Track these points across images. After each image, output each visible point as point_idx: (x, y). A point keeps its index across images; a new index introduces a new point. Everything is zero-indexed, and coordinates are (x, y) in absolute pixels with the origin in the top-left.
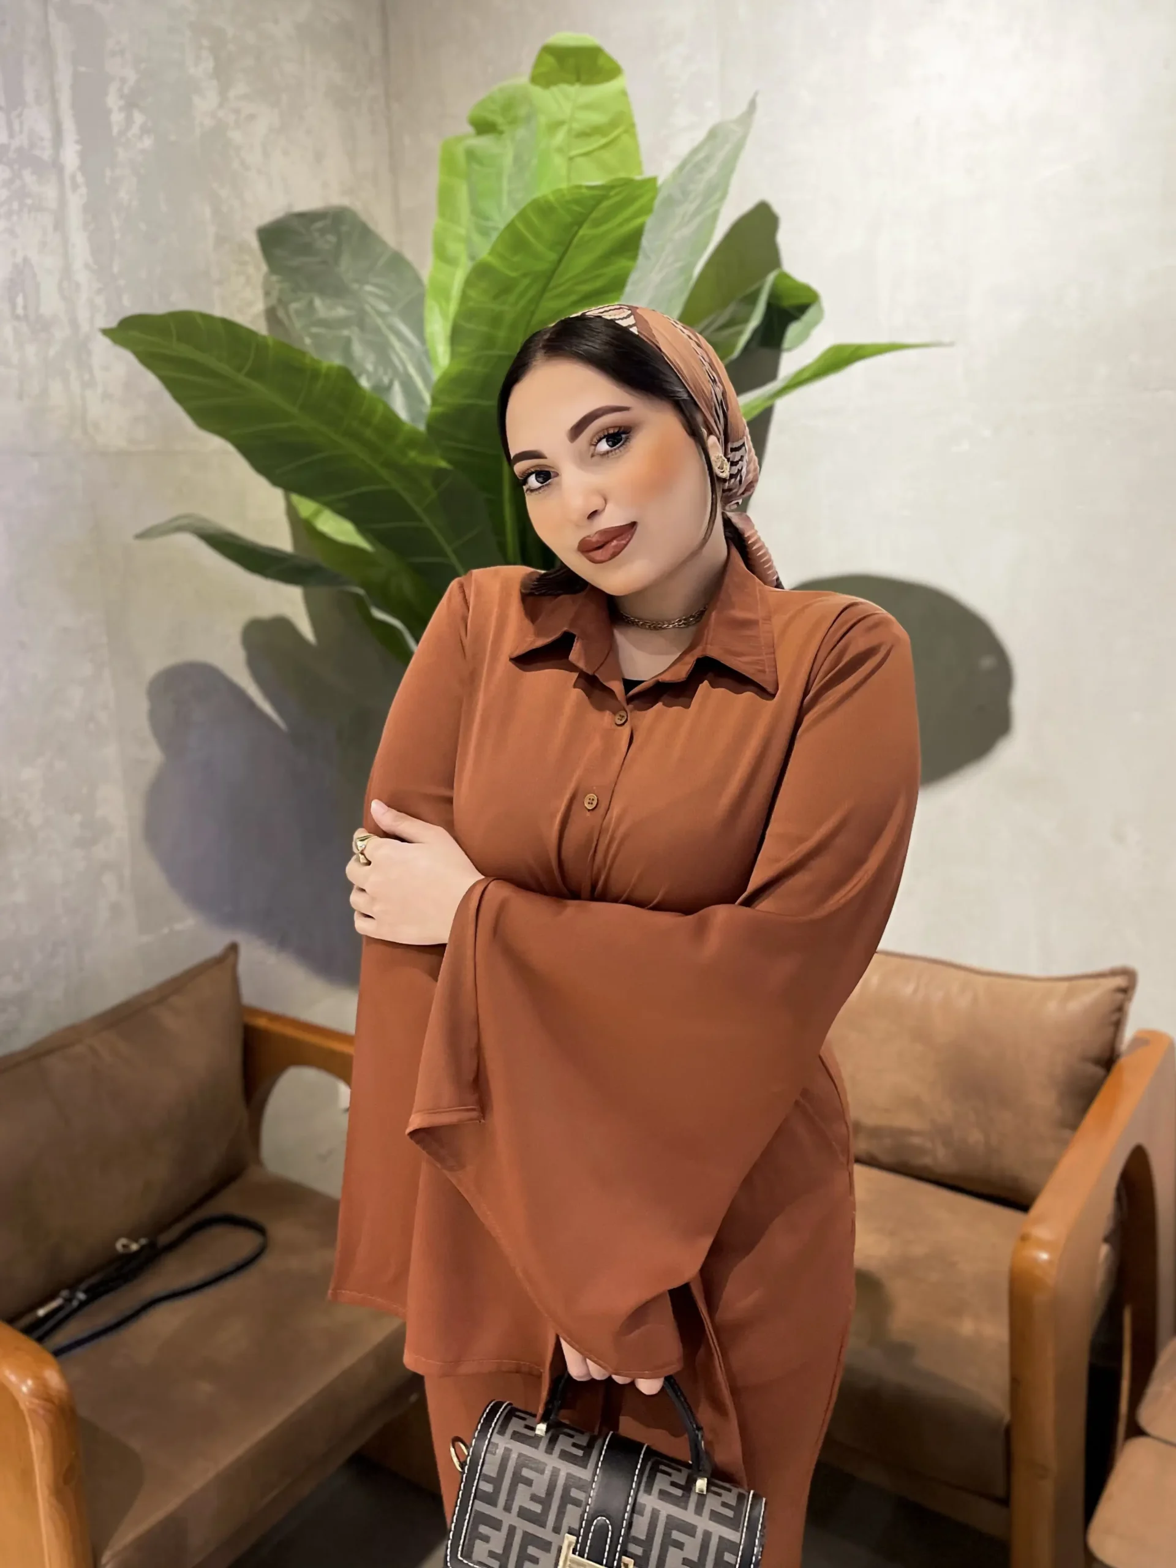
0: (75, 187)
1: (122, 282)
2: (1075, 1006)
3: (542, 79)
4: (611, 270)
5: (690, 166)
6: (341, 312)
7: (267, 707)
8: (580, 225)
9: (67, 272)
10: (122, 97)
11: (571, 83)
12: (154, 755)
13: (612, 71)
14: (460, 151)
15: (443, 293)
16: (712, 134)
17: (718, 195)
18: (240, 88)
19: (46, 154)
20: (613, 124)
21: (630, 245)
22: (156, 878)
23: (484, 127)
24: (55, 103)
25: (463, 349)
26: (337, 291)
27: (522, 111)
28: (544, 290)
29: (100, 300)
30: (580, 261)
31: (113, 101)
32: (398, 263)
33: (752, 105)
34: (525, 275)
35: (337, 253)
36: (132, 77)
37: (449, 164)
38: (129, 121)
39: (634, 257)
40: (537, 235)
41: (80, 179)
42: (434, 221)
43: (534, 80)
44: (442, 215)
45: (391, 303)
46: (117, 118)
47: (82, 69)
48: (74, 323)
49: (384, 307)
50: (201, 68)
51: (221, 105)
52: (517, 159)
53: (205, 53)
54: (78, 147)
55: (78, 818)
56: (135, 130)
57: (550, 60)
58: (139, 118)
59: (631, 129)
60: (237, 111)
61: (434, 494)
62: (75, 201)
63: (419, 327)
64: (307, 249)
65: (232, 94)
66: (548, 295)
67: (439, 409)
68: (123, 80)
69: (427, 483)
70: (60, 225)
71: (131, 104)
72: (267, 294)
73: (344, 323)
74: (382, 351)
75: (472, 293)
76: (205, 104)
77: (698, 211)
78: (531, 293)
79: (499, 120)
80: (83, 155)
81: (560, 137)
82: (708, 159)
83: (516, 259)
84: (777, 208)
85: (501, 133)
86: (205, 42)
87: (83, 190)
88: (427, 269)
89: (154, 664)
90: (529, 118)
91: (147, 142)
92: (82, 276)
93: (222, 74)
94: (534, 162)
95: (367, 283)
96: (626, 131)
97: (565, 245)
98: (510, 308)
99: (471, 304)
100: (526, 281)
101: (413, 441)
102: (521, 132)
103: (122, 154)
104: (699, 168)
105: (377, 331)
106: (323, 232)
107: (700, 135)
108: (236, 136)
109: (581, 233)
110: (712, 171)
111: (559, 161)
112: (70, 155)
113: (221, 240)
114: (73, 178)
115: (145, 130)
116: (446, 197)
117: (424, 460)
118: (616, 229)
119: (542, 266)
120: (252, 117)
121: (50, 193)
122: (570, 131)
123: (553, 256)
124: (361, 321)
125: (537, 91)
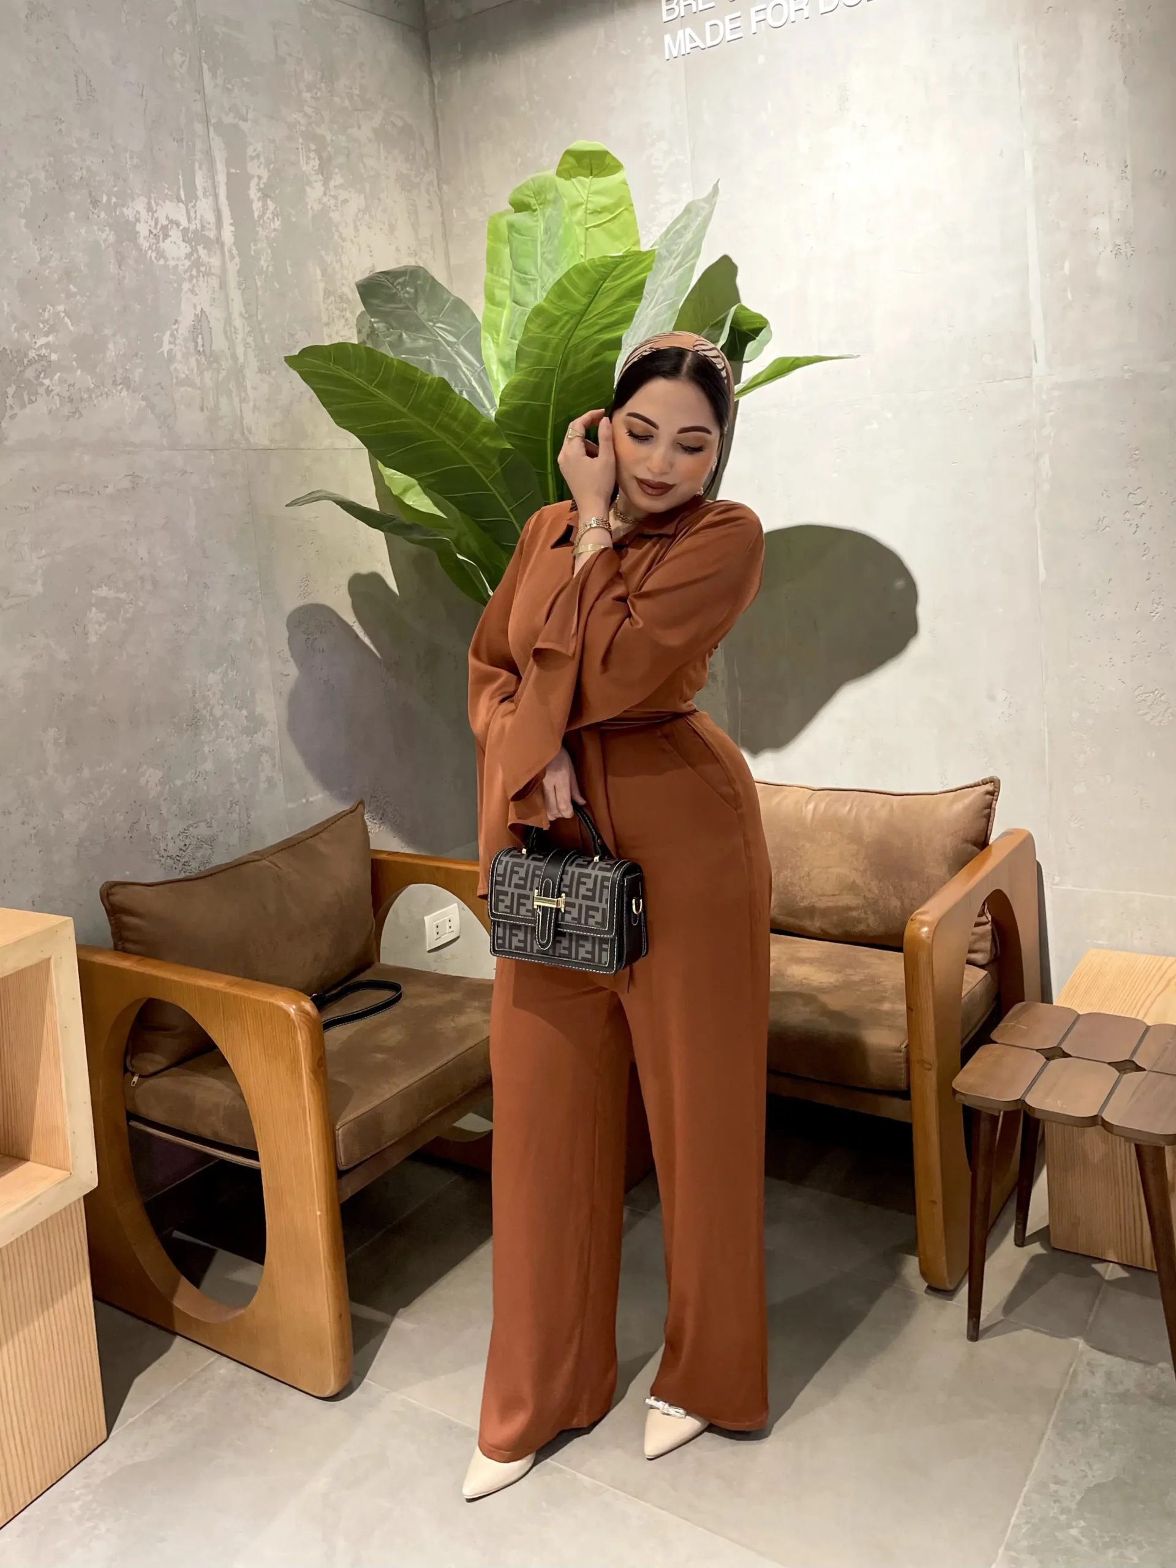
0: (232, 257)
1: (264, 326)
2: (958, 807)
3: (565, 173)
4: (622, 309)
5: (674, 232)
6: (422, 342)
7: (366, 640)
8: (605, 281)
9: (228, 321)
10: (259, 190)
11: (587, 177)
12: (292, 670)
13: (616, 167)
14: (503, 224)
15: (494, 328)
16: (688, 210)
17: (693, 254)
18: (337, 180)
19: (212, 234)
20: (617, 205)
21: (636, 292)
23: (520, 206)
24: (216, 196)
25: (523, 365)
26: (418, 327)
27: (550, 196)
28: (578, 324)
29: (250, 340)
30: (603, 303)
31: (253, 193)
32: (460, 306)
33: (716, 189)
34: (566, 314)
35: (415, 301)
36: (265, 174)
37: (494, 232)
38: (265, 208)
39: (639, 300)
40: (576, 288)
41: (235, 252)
42: (484, 273)
43: (559, 174)
44: (491, 270)
45: (457, 337)
46: (257, 206)
47: (233, 171)
48: (234, 357)
49: (451, 338)
50: (309, 166)
51: (325, 194)
52: (547, 230)
53: (312, 155)
54: (233, 229)
56: (269, 214)
57: (571, 160)
58: (271, 206)
59: (630, 208)
60: (335, 197)
61: (499, 470)
62: (233, 267)
63: (478, 353)
64: (393, 298)
65: (332, 184)
66: (580, 327)
67: (504, 408)
68: (260, 178)
69: (494, 461)
70: (223, 285)
71: (265, 196)
72: (359, 332)
73: (424, 351)
74: (454, 368)
75: (532, 327)
76: (315, 193)
77: (679, 266)
78: (569, 326)
79: (533, 201)
80: (236, 234)
81: (580, 213)
82: (685, 227)
83: (561, 303)
84: (735, 261)
85: (535, 210)
86: (313, 147)
87: (237, 260)
88: (479, 308)
89: (292, 603)
90: (555, 201)
91: (277, 224)
92: (238, 322)
93: (324, 169)
94: (561, 232)
95: (438, 322)
96: (626, 209)
97: (594, 294)
98: (555, 336)
99: (530, 334)
100: (566, 318)
101: (485, 432)
102: (549, 211)
103: (262, 233)
104: (679, 234)
105: (449, 356)
106: (404, 285)
107: (679, 209)
108: (335, 216)
109: (604, 285)
110: (688, 236)
111: (579, 231)
112: (228, 234)
113: (327, 293)
114: (230, 251)
115: (275, 215)
116: (493, 258)
117: (492, 444)
118: (627, 282)
119: (578, 308)
120: (346, 201)
121: (215, 262)
122: (586, 209)
123: (585, 301)
124: (436, 349)
125: (560, 181)
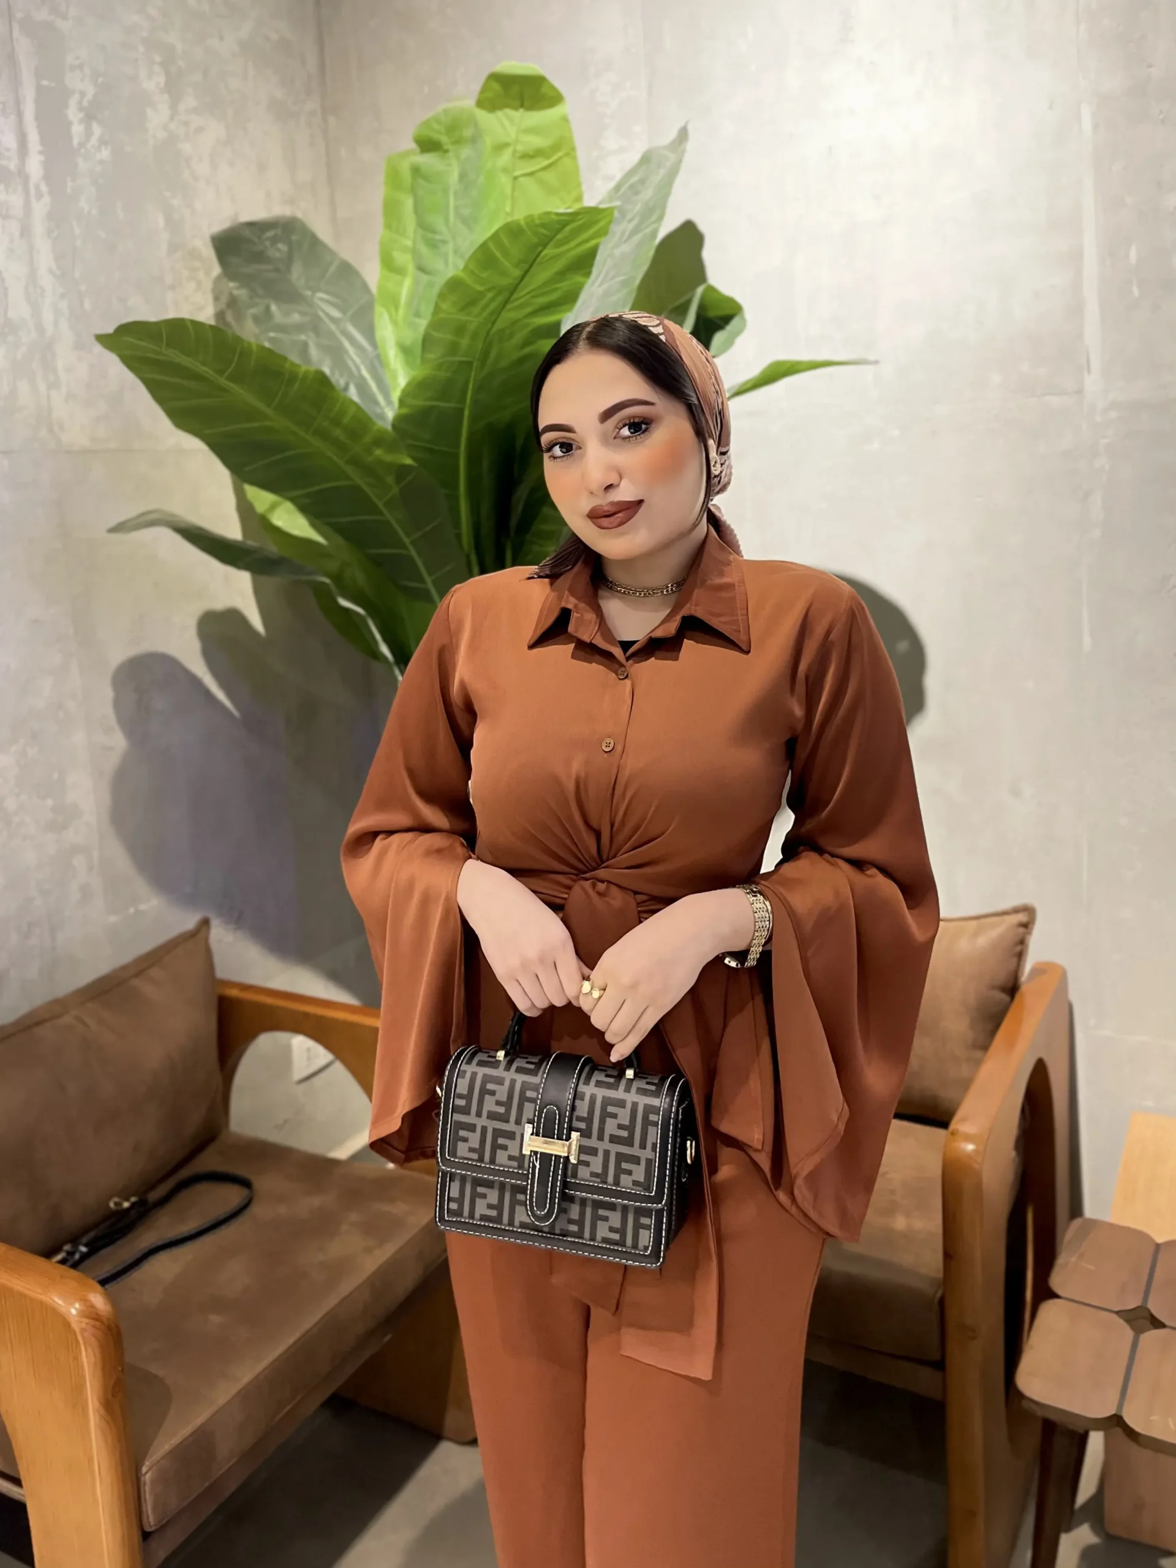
0: (40, 196)
1: (83, 288)
3: (487, 103)
4: (565, 285)
5: (630, 186)
6: (296, 318)
7: (220, 695)
8: (545, 246)
9: (32, 277)
10: (81, 109)
11: (516, 109)
12: (119, 741)
13: (554, 99)
14: (405, 167)
15: (392, 301)
16: (646, 159)
17: (654, 217)
18: (189, 101)
19: (13, 165)
20: (555, 148)
21: (585, 263)
22: (122, 862)
23: (428, 145)
24: (20, 115)
25: (431, 356)
26: (290, 297)
27: (468, 133)
28: (507, 302)
29: (64, 305)
30: (541, 276)
31: (73, 114)
32: (347, 271)
33: (683, 134)
34: (489, 290)
35: (289, 260)
36: (91, 91)
37: (394, 179)
38: (88, 133)
39: (588, 274)
40: (506, 253)
41: (44, 188)
42: (379, 230)
43: (480, 104)
44: (388, 226)
45: (343, 311)
46: (77, 129)
47: (45, 83)
48: (40, 328)
49: (336, 314)
50: (153, 83)
51: (172, 118)
52: (462, 177)
53: (157, 68)
54: (42, 158)
55: (50, 802)
56: (94, 141)
57: (496, 86)
58: (97, 130)
59: (571, 152)
60: (186, 124)
61: (395, 490)
62: (40, 208)
63: (369, 332)
64: (260, 257)
65: (181, 107)
66: (508, 307)
67: (405, 411)
68: (83, 94)
69: (390, 479)
70: (26, 231)
71: (89, 117)
72: (216, 299)
73: (299, 328)
74: (337, 354)
75: (444, 306)
76: (158, 117)
77: (634, 232)
78: (493, 305)
79: (444, 139)
80: (47, 166)
81: (506, 157)
82: (642, 181)
83: (484, 275)
84: (702, 227)
85: (447, 151)
86: (158, 58)
87: (47, 199)
88: (372, 274)
89: (118, 655)
90: (474, 140)
91: (105, 154)
92: (46, 281)
93: (173, 88)
94: (482, 180)
95: (320, 290)
96: (567, 154)
97: (529, 264)
98: (474, 320)
99: (442, 315)
100: (490, 295)
101: (380, 441)
102: (466, 152)
103: (82, 165)
104: (634, 190)
105: (332, 335)
106: (274, 240)
107: (634, 158)
108: (186, 148)
109: (545, 252)
110: (647, 194)
111: (505, 180)
112: (35, 165)
113: (173, 248)
114: (37, 187)
115: (102, 142)
116: (391, 210)
117: (389, 458)
118: (574, 249)
119: (505, 282)
120: (200, 130)
121: (16, 200)
122: (515, 152)
123: (517, 273)
124: (315, 326)
125: (482, 115)
